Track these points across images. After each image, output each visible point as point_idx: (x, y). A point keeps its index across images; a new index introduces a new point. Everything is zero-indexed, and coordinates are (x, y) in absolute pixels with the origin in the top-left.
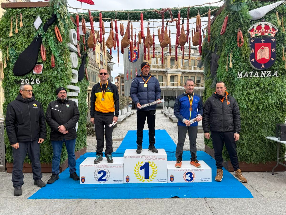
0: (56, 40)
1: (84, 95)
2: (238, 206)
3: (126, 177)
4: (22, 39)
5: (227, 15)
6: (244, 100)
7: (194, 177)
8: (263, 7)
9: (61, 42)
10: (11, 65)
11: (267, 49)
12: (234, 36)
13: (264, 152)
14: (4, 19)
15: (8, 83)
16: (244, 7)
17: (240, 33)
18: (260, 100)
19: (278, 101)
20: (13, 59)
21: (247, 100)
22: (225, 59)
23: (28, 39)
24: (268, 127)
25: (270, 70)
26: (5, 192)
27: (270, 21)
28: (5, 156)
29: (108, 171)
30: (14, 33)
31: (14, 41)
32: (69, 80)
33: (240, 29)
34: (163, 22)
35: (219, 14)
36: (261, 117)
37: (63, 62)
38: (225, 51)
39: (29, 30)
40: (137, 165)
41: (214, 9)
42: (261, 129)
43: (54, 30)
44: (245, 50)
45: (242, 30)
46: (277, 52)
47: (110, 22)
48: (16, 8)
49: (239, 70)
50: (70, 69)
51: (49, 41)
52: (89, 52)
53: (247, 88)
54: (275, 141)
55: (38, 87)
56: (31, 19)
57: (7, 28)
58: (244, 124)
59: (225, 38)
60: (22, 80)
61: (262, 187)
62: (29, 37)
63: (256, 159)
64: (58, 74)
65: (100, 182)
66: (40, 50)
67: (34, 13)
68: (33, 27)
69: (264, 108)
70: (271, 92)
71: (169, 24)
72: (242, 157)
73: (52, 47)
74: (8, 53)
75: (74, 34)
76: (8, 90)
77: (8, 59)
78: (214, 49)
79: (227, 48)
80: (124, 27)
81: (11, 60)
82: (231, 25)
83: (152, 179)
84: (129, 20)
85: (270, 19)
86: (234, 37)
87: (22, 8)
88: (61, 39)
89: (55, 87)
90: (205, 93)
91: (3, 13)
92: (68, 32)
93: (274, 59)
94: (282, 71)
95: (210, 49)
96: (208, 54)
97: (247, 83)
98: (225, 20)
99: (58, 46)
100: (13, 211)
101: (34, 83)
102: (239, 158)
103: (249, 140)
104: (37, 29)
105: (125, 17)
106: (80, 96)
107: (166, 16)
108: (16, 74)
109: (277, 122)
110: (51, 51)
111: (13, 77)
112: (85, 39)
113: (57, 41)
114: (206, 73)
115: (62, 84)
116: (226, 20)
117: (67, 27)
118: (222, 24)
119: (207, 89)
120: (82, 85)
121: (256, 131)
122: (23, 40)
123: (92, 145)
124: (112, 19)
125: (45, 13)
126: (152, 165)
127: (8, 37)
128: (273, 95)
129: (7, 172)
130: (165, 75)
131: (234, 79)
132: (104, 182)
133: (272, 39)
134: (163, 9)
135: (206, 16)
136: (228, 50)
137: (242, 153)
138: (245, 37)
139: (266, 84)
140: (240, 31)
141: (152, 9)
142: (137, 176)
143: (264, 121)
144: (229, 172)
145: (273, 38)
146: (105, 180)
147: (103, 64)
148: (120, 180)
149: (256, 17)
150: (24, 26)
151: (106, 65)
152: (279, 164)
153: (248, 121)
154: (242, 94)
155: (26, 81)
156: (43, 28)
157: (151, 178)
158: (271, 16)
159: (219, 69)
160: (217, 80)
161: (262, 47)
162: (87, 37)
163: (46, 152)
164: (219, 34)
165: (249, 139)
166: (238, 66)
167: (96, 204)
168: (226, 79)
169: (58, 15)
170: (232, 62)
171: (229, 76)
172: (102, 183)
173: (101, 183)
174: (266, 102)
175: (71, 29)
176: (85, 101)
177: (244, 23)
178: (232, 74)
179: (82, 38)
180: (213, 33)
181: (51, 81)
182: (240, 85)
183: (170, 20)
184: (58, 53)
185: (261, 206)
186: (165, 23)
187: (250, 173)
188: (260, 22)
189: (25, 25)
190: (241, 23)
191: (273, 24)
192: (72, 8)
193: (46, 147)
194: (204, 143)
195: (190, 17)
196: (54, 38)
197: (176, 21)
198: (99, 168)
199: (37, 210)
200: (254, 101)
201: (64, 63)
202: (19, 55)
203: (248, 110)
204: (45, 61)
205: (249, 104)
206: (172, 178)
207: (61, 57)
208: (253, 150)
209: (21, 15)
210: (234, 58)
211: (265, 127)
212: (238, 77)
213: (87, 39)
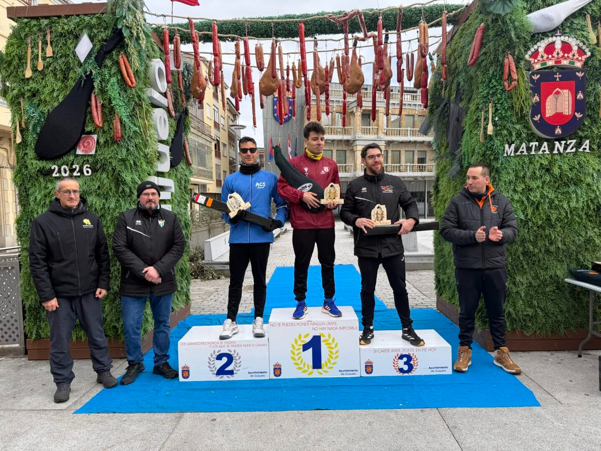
0: (123, 83)
1: (182, 197)
2: (508, 423)
3: (274, 366)
4: (51, 83)
5: (482, 24)
6: (518, 201)
7: (416, 365)
8: (558, 5)
9: (133, 88)
10: (31, 138)
11: (567, 95)
12: (497, 67)
13: (561, 311)
14: (14, 41)
15: (26, 175)
16: (517, 6)
17: (510, 60)
18: (551, 202)
19: (590, 202)
20: (34, 125)
21: (526, 202)
22: (479, 116)
23: (64, 81)
24: (570, 258)
25: (574, 139)
26: (27, 399)
27: (573, 35)
28: (24, 327)
29: (238, 354)
30: (35, 70)
31: (35, 88)
32: (151, 167)
33: (509, 52)
34: (346, 40)
35: (464, 21)
36: (555, 236)
37: (137, 128)
38: (477, 100)
39: (67, 64)
40: (296, 341)
41: (454, 10)
42: (554, 262)
43: (117, 63)
44: (520, 98)
45: (513, 55)
46: (587, 100)
47: (235, 43)
48: (37, 18)
49: (507, 139)
50: (152, 143)
51: (109, 86)
52: (192, 106)
53: (524, 177)
54: (585, 288)
55: (88, 183)
56: (70, 39)
57: (20, 59)
58: (519, 253)
59: (478, 73)
60: (55, 168)
61: (557, 384)
62: (65, 78)
63: (544, 324)
64: (128, 155)
65: (221, 376)
66: (89, 105)
67: (75, 28)
68: (74, 56)
69: (560, 218)
70: (575, 184)
71: (359, 43)
72: (515, 320)
73: (114, 98)
74: (24, 113)
75: (160, 69)
76: (26, 190)
77: (23, 125)
78: (454, 96)
79: (481, 92)
80: (264, 52)
81: (31, 128)
82: (491, 44)
83: (328, 370)
84: (274, 38)
85: (573, 30)
86: (496, 71)
87: (51, 16)
88: (134, 80)
89: (124, 183)
90: (436, 188)
91: (11, 28)
92: (147, 66)
93: (582, 115)
94: (598, 140)
95: (447, 95)
96: (442, 105)
97: (524, 166)
98: (477, 34)
99: (128, 96)
100: (44, 439)
101: (79, 174)
102: (508, 324)
103: (530, 285)
104: (82, 61)
105: (267, 31)
106: (174, 198)
107: (352, 27)
108: (41, 156)
109: (588, 247)
110: (113, 107)
111: (35, 162)
112: (183, 78)
113: (125, 86)
114: (438, 145)
115: (138, 174)
116: (479, 35)
117: (144, 55)
118: (470, 42)
119: (441, 180)
120: (179, 176)
121: (545, 266)
122: (54, 85)
123: (202, 298)
124: (238, 35)
125: (98, 28)
126: (328, 340)
127: (22, 80)
128: (579, 192)
129: (29, 357)
130: (351, 149)
131: (496, 159)
132: (229, 376)
133: (577, 74)
134: (345, 14)
135: (438, 24)
136: (485, 97)
137: (515, 313)
138: (521, 68)
139: (566, 167)
140: (510, 57)
141: (323, 14)
142: (297, 364)
143: (560, 246)
144: (490, 353)
145: (578, 70)
146: (231, 373)
147: (219, 128)
148: (262, 373)
149: (544, 26)
150: (55, 55)
151: (225, 131)
152: (593, 335)
153: (528, 246)
154: (515, 191)
155: (62, 169)
156: (95, 58)
157: (325, 367)
158: (574, 24)
159: (465, 138)
160: (462, 160)
161: (556, 90)
162: (186, 73)
163: (107, 316)
164: (465, 64)
165: (530, 283)
166: (505, 132)
167: (214, 423)
168: (481, 159)
169: (125, 32)
170: (492, 122)
171: (487, 152)
172: (225, 378)
173: (222, 379)
174: (565, 206)
175: (153, 60)
176: (186, 209)
177: (518, 40)
178: (493, 149)
179: (177, 76)
180: (451, 62)
181: (114, 170)
182: (511, 171)
183: (361, 35)
184: (128, 110)
185: (556, 423)
186: (351, 43)
187: (532, 353)
188: (551, 38)
189: (56, 52)
190: (512, 40)
191: (579, 41)
192: (155, 15)
193: (107, 306)
194: (435, 291)
195: (402, 29)
196: (118, 80)
197: (374, 37)
198: (219, 349)
199: (94, 437)
200: (539, 203)
201: (141, 132)
202: (46, 116)
203: (526, 222)
204: (101, 128)
205: (530, 211)
206: (369, 367)
207: (135, 119)
208: (538, 307)
209: (48, 31)
210: (497, 114)
211: (564, 259)
212: (505, 155)
213: (187, 78)
